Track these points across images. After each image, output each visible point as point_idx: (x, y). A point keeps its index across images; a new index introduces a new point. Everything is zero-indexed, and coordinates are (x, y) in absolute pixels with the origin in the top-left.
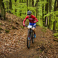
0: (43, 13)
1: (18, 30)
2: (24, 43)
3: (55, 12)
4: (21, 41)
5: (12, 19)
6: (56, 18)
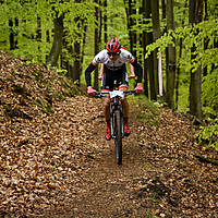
1: (31, 119)
2: (77, 175)
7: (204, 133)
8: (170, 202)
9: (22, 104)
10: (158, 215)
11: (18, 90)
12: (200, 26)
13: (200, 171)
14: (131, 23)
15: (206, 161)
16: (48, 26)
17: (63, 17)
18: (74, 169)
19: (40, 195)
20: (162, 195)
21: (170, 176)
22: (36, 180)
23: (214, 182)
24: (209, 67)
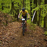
0: (30, 6)
3: (46, 5)
4: (3, 42)
6: (46, 12)
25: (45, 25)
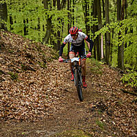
1: (35, 71)
2: (60, 100)
3: (121, 22)
4: (51, 97)
5: (14, 45)
6: (123, 37)
7: (126, 78)
8: (108, 114)
9: (31, 63)
10: (102, 120)
11: (29, 56)
12: (123, 22)
13: (124, 98)
14: (87, 20)
15: (127, 92)
16: (44, 22)
17: (51, 18)
18: (58, 97)
19: (40, 110)
20: (104, 110)
21: (108, 100)
22: (38, 103)
23: (131, 103)
24: (128, 43)
25: (121, 64)
